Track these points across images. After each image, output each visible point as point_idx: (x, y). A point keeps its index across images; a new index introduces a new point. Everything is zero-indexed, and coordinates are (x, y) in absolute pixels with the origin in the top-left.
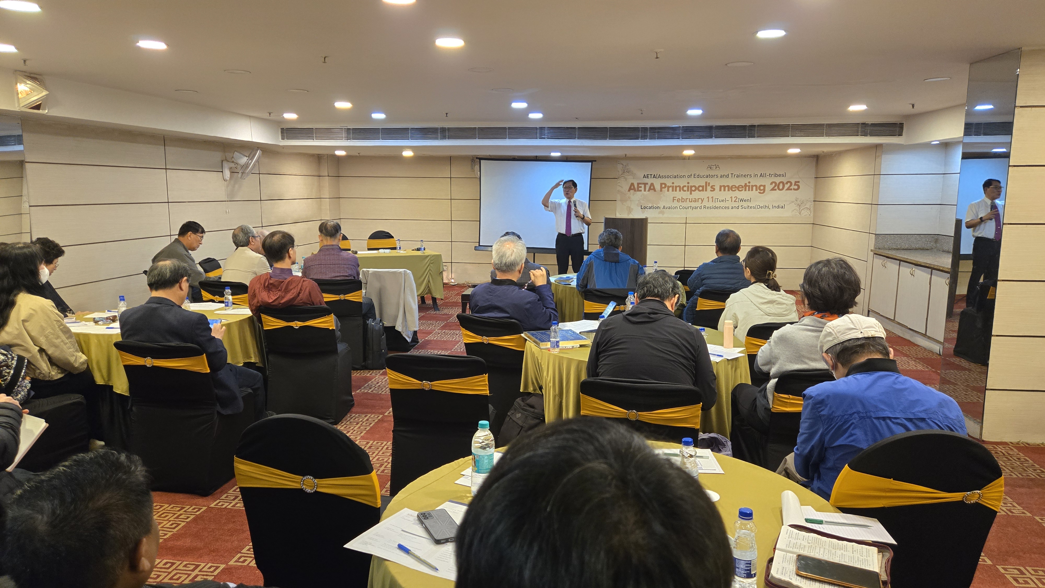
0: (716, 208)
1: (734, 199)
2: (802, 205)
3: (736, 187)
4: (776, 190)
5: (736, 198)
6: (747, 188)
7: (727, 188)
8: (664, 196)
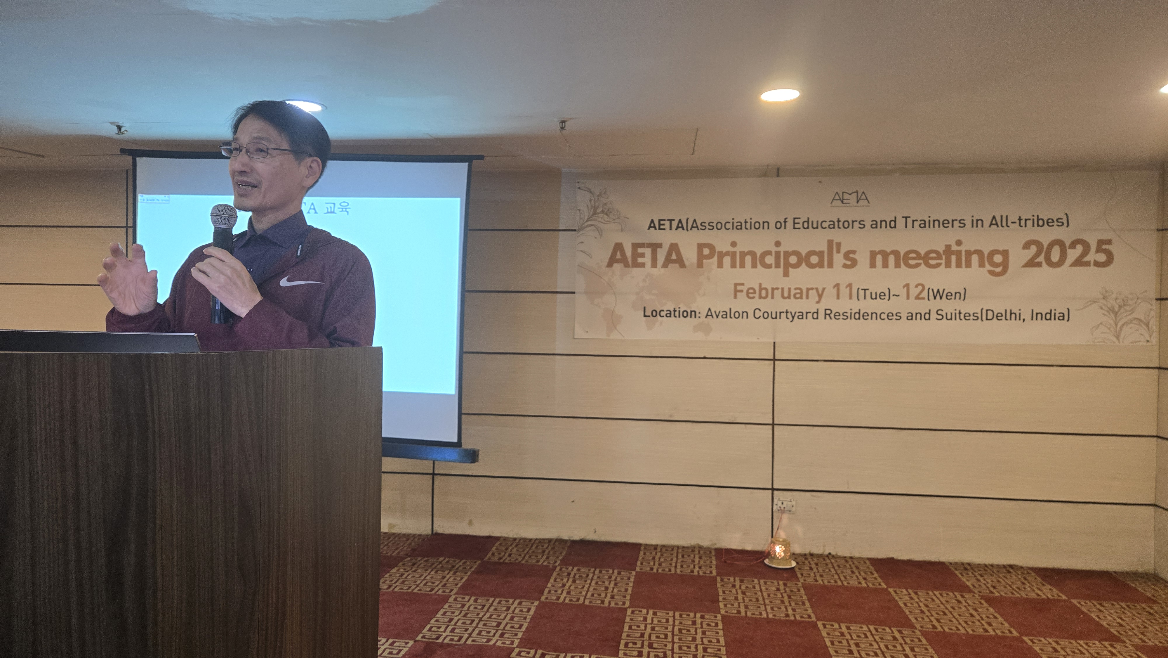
0: (859, 315)
1: (914, 292)
2: (1122, 310)
3: (919, 256)
4: (1039, 265)
5: (920, 288)
6: (953, 258)
7: (891, 259)
8: (708, 279)
